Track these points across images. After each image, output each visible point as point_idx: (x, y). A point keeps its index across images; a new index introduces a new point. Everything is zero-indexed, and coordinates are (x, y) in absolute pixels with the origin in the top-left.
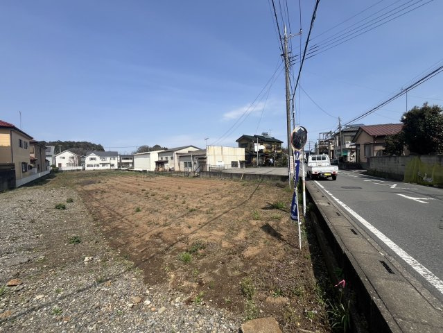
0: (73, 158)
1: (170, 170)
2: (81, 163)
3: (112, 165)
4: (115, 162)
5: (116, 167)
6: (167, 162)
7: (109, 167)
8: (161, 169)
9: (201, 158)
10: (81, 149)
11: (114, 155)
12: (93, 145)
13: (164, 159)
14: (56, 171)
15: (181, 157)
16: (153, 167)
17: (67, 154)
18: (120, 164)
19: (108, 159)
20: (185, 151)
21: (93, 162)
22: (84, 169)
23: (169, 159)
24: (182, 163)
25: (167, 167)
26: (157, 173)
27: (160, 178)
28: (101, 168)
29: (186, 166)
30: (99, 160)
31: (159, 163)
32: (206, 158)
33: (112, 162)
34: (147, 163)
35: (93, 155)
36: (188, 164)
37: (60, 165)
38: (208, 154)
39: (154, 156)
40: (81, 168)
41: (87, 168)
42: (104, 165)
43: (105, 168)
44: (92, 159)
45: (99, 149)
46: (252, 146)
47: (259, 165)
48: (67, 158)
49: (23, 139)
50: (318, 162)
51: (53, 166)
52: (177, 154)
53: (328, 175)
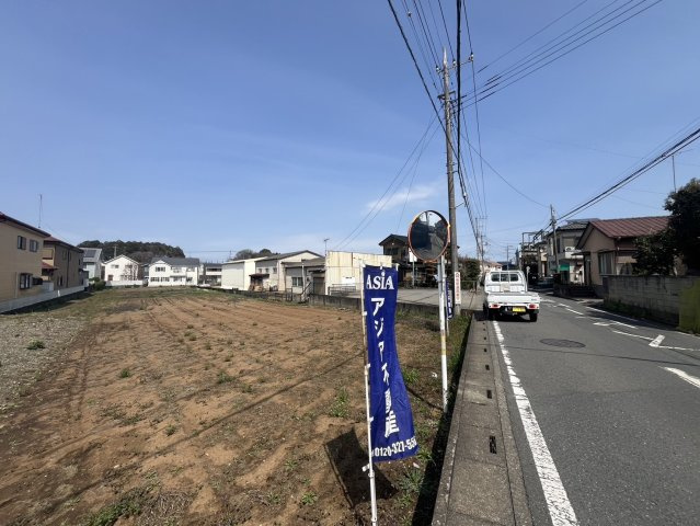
0: (130, 266)
1: (271, 289)
2: (142, 275)
3: (189, 280)
4: (194, 274)
5: (195, 283)
6: (267, 276)
7: (183, 282)
8: (257, 288)
9: (317, 271)
10: (142, 253)
11: (194, 263)
12: (169, 248)
13: (264, 272)
14: (101, 286)
15: (289, 268)
16: (246, 285)
17: (123, 261)
18: (202, 279)
19: (184, 269)
20: (297, 259)
21: (162, 274)
22: (146, 285)
23: (271, 272)
24: (289, 278)
25: (267, 284)
26: (249, 294)
27: (252, 302)
28: (172, 283)
29: (294, 284)
30: (169, 271)
31: (256, 278)
32: (324, 272)
33: (190, 274)
34: (237, 278)
35: (160, 264)
36: (298, 281)
37: (111, 277)
38: (327, 264)
39: (250, 267)
40: (140, 283)
41: (151, 284)
42: (176, 278)
43: (178, 283)
44: (158, 269)
45: (174, 255)
46: (405, 254)
47: (416, 285)
48: (122, 267)
49: (29, 237)
50: (504, 285)
51: (96, 279)
52: (283, 263)
53: (520, 310)
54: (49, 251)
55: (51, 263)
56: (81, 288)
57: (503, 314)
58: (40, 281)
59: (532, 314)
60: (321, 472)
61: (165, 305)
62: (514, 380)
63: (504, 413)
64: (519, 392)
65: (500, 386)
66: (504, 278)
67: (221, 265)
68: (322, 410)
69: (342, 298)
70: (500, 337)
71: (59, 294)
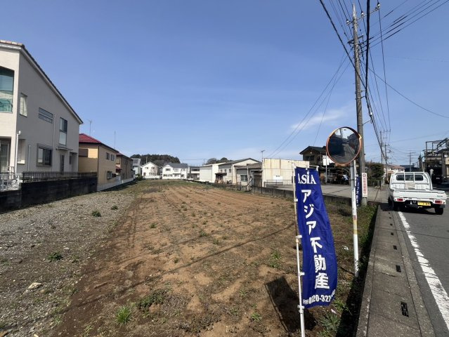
0: (154, 168)
1: (228, 183)
2: (159, 173)
3: (182, 176)
4: (185, 173)
5: (185, 178)
6: (225, 174)
7: (179, 177)
8: (219, 182)
9: (257, 172)
10: (160, 161)
11: (185, 166)
12: (172, 158)
13: (223, 172)
14: (140, 178)
15: (239, 169)
16: (213, 180)
17: (150, 165)
18: (189, 175)
19: (180, 169)
20: (244, 164)
21: (169, 172)
22: (161, 178)
23: (228, 171)
24: (239, 176)
25: (226, 179)
26: (215, 185)
27: (217, 190)
28: (174, 177)
29: (242, 180)
30: (172, 171)
31: (219, 176)
32: (261, 172)
33: (183, 173)
34: (208, 175)
35: (168, 167)
36: (244, 178)
37: (145, 174)
38: (263, 167)
39: (216, 169)
40: (158, 177)
41: (164, 178)
42: (176, 175)
43: (177, 178)
44: (167, 170)
45: (174, 161)
46: (320, 159)
47: (329, 182)
48: (150, 168)
49: (111, 153)
50: (408, 184)
51: (138, 175)
52: (235, 166)
53: (425, 204)
54: (118, 160)
55: (119, 166)
56: (132, 179)
57: (408, 207)
58: (115, 176)
59: (438, 208)
60: (263, 301)
61: (171, 190)
62: (422, 260)
63: (414, 286)
64: (428, 271)
65: (408, 264)
66: (408, 178)
67: (199, 167)
68: (263, 261)
69: (274, 190)
70: (406, 225)
71: (123, 182)
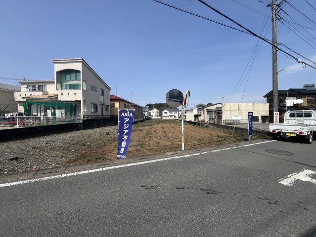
0: (157, 112)
2: (161, 115)
3: (175, 117)
4: (177, 115)
5: (177, 118)
7: (173, 118)
8: (196, 121)
9: (219, 113)
11: (177, 110)
13: (200, 114)
14: (149, 119)
15: (209, 112)
16: (193, 119)
17: (155, 110)
18: (180, 117)
19: (173, 113)
21: (166, 115)
22: (162, 119)
23: (202, 113)
24: (208, 116)
25: (200, 119)
26: (194, 123)
28: (170, 118)
29: (210, 119)
30: (169, 114)
31: (197, 116)
32: (222, 113)
33: (175, 115)
34: (191, 116)
35: (166, 111)
37: (152, 116)
38: (223, 109)
39: (195, 111)
40: (160, 118)
41: (164, 118)
42: (171, 116)
43: (172, 118)
44: (165, 113)
48: (155, 112)
49: (127, 104)
51: (147, 116)
52: (207, 109)
54: (132, 108)
56: (142, 119)
